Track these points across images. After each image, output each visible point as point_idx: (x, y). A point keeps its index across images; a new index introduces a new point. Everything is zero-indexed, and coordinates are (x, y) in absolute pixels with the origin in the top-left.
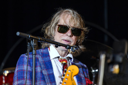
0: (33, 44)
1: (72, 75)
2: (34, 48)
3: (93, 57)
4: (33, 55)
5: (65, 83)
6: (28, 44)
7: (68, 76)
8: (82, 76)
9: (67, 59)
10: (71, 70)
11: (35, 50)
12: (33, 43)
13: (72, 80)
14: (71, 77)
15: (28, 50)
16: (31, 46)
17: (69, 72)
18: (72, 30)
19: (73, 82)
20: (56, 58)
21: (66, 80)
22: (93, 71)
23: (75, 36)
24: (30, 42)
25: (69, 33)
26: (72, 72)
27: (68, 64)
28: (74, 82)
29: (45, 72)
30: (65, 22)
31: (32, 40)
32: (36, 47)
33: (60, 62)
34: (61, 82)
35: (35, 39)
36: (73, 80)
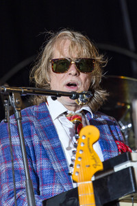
0: (14, 101)
1: (89, 143)
2: (17, 107)
3: (119, 104)
4: (17, 120)
5: (80, 158)
6: (5, 103)
7: (82, 145)
8: (110, 138)
9: (81, 114)
10: (87, 135)
11: (18, 111)
12: (14, 99)
13: (91, 151)
14: (89, 146)
15: (7, 113)
16: (10, 105)
17: (83, 138)
18: (76, 63)
19: (93, 154)
20: (61, 115)
21: (81, 152)
22: (124, 128)
23: (84, 72)
24: (8, 99)
25: (73, 70)
26: (89, 138)
27: (83, 123)
28: (95, 154)
29: (46, 145)
30: (62, 53)
31: (11, 95)
32: (19, 106)
33: (70, 120)
34: (73, 158)
35: (15, 92)
36: (93, 151)
